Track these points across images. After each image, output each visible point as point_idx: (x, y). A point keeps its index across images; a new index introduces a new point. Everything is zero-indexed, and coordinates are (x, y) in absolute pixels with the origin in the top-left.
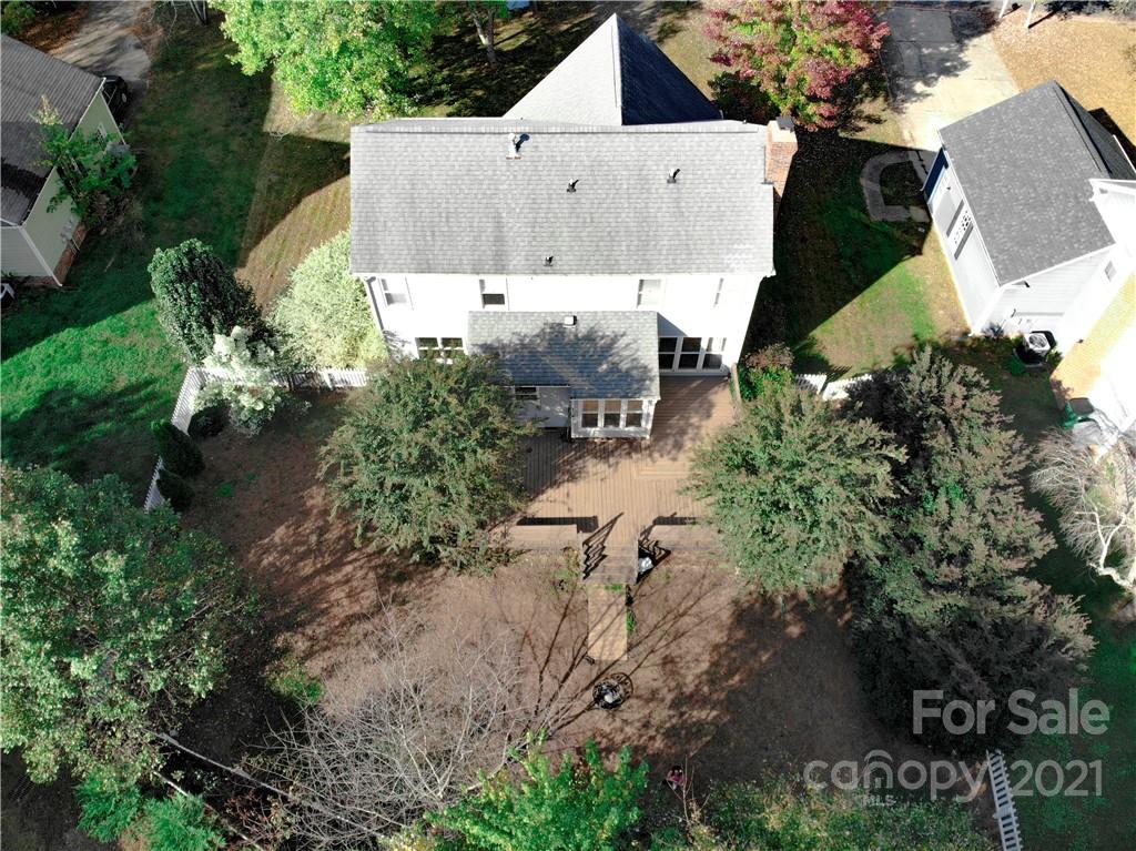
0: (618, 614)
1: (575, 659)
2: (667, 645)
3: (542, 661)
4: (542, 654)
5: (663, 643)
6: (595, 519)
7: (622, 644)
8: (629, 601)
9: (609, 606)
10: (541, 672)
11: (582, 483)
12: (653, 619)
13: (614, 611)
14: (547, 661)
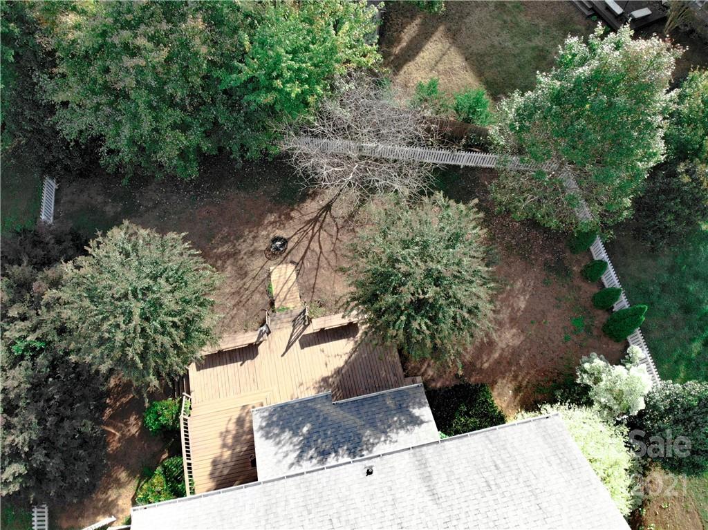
0: (278, 295)
1: (303, 263)
2: (244, 284)
3: (322, 258)
4: (323, 263)
5: (248, 284)
6: (302, 347)
7: (273, 277)
8: (272, 304)
9: (285, 299)
10: (321, 252)
11: (318, 377)
12: (257, 297)
13: (282, 297)
14: (319, 259)
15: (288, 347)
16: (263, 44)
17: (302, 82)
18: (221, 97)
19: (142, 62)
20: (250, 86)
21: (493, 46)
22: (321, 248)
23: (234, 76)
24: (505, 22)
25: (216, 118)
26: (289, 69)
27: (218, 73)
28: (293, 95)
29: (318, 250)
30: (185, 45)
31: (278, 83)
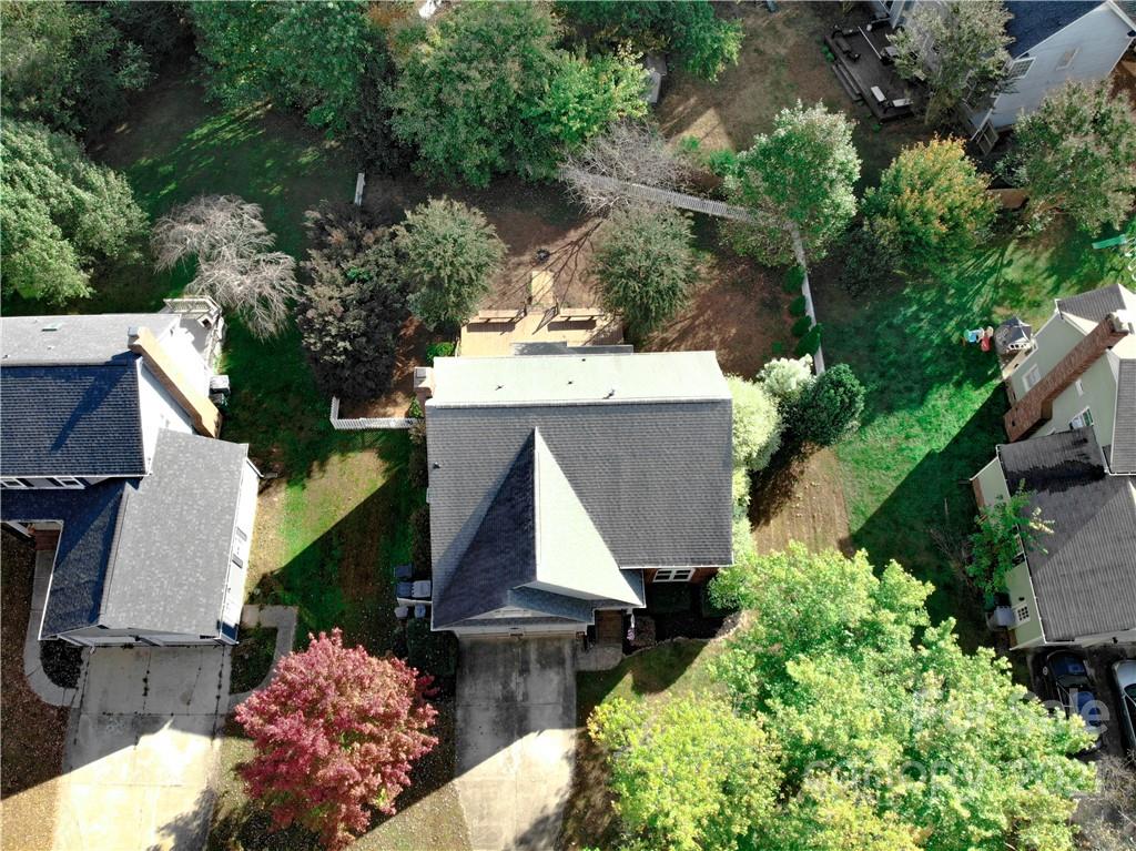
0: (536, 295)
1: (560, 274)
3: (576, 274)
4: (576, 277)
6: (549, 330)
8: (530, 300)
9: (541, 298)
10: (576, 269)
12: (519, 293)
13: (539, 296)
14: (573, 274)
15: (538, 329)
16: (558, 87)
17: (582, 120)
18: (518, 124)
19: (471, 88)
20: (543, 119)
21: (760, 118)
22: (576, 265)
23: (533, 109)
24: (776, 98)
25: (512, 141)
26: (575, 109)
27: (522, 105)
28: (574, 129)
29: (573, 267)
30: (502, 80)
31: (564, 119)
